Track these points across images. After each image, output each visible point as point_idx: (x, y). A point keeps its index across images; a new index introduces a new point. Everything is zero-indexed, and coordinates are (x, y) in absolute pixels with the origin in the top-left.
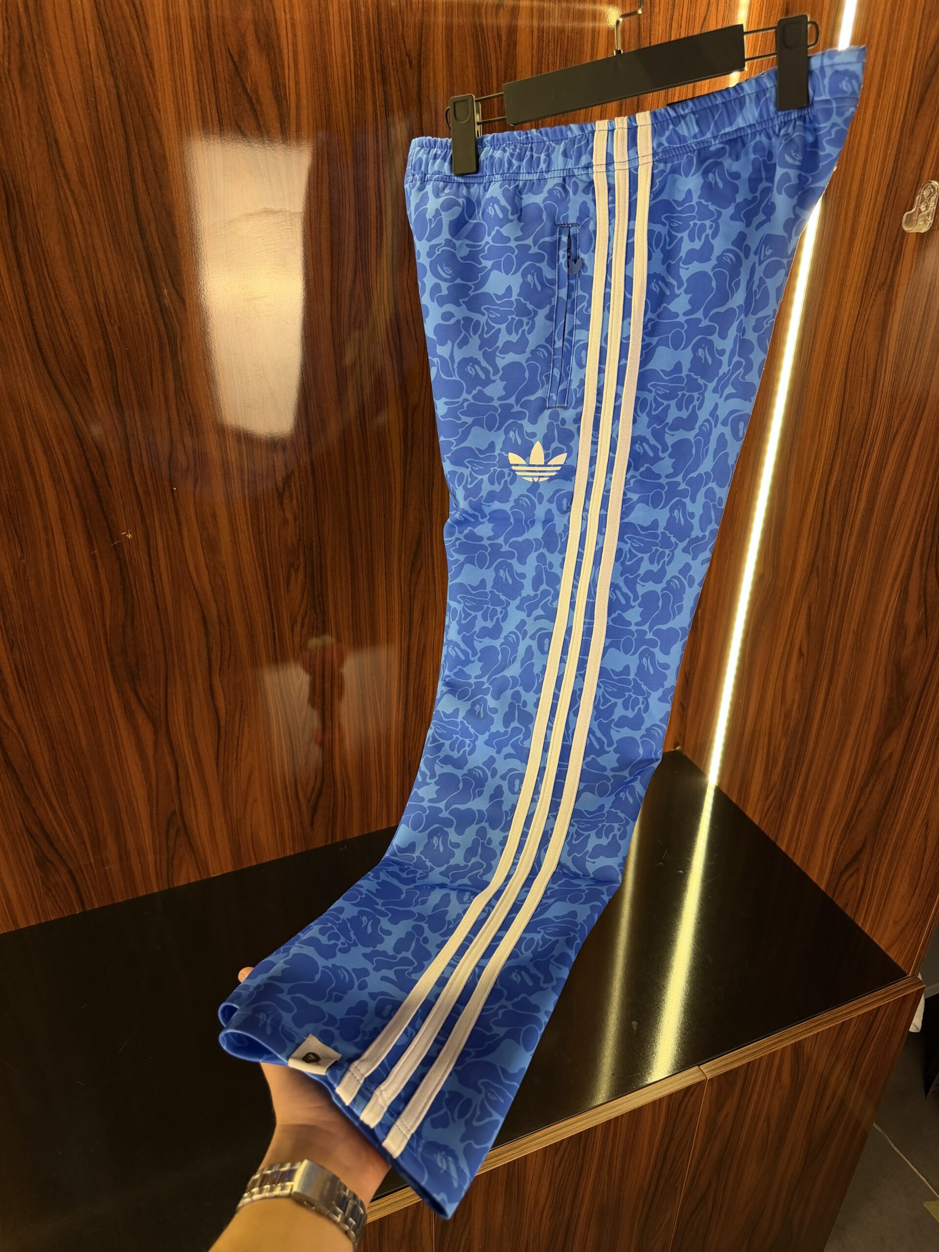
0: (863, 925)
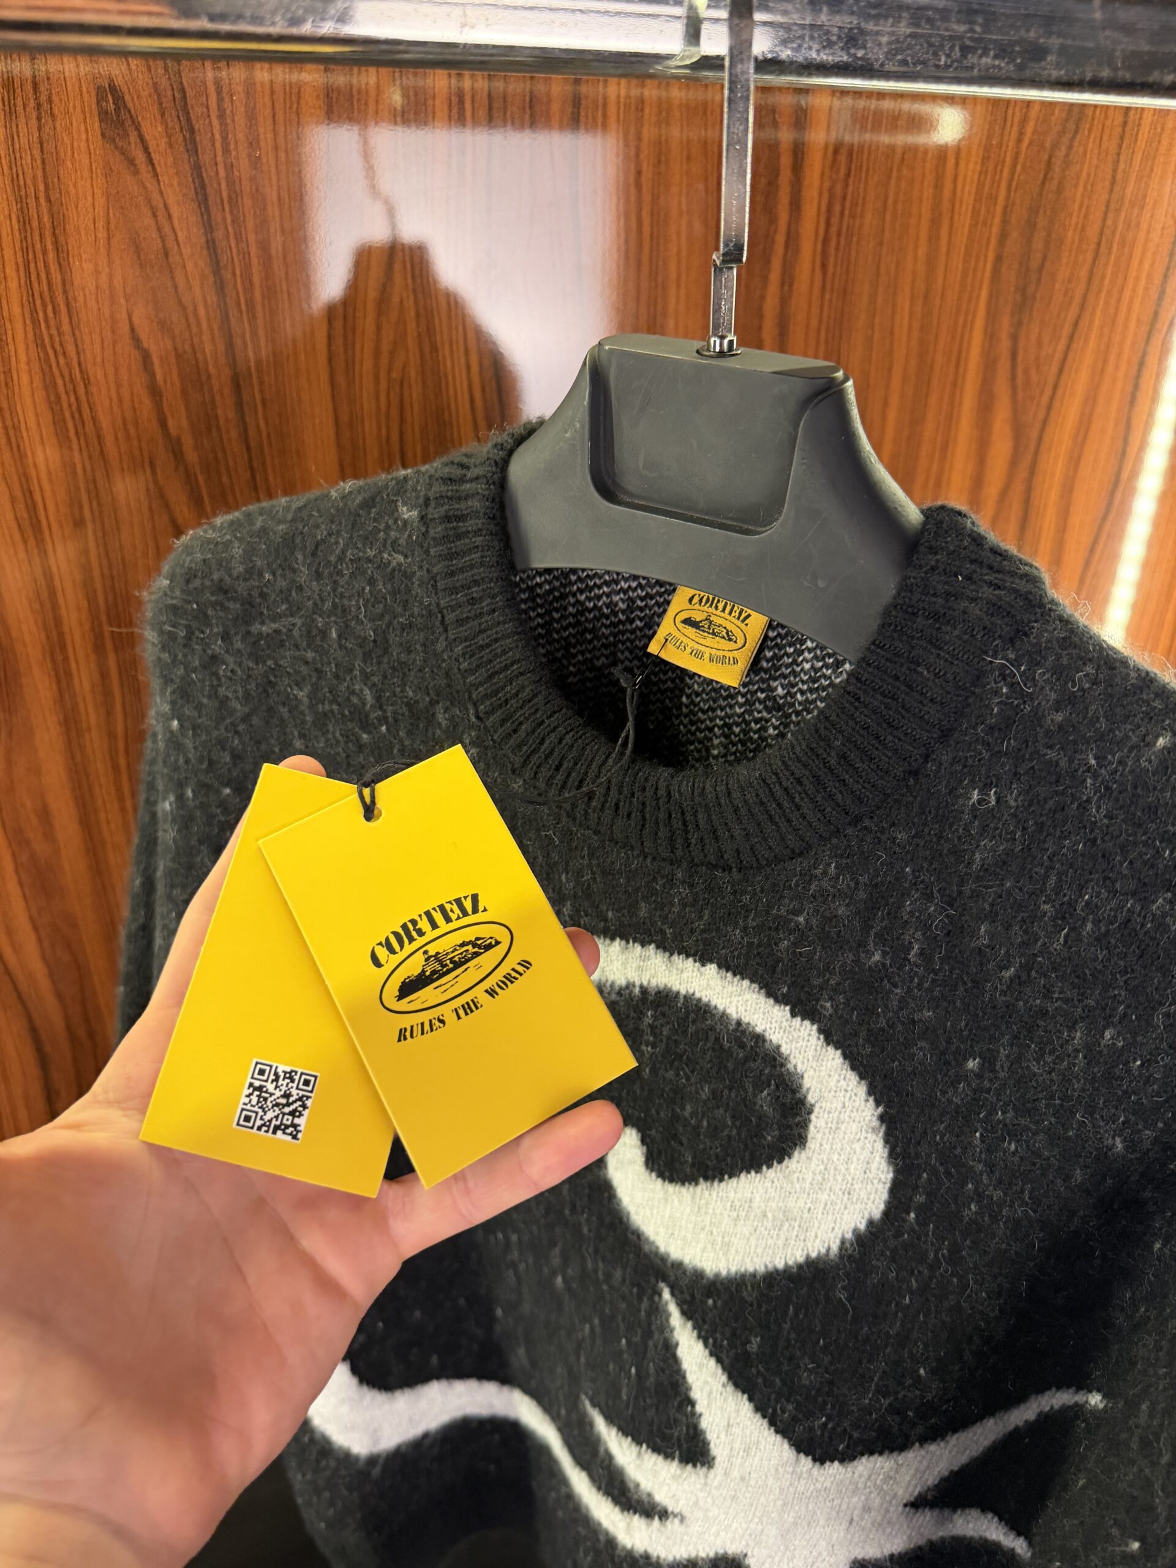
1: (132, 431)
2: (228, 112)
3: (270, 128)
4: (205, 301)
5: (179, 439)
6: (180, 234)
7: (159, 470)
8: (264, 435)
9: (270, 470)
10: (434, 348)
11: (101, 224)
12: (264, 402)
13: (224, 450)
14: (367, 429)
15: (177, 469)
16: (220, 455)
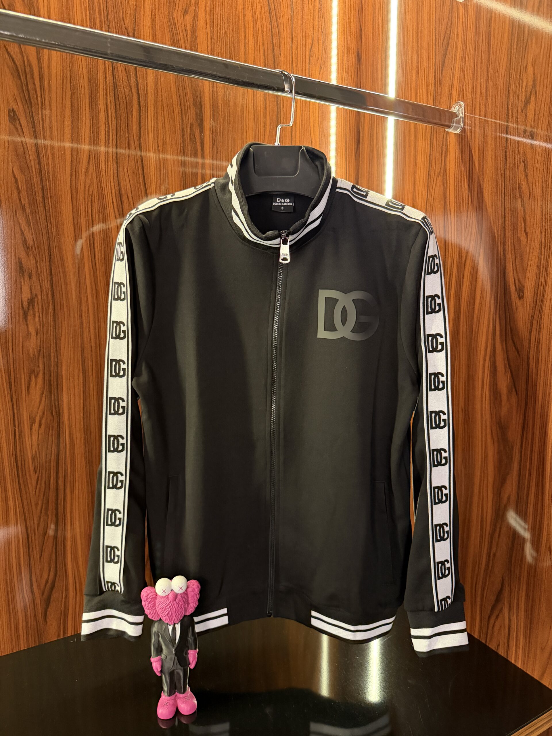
0: (515, 661)
1: (10, 201)
2: (44, 119)
3: (56, 124)
4: (35, 167)
5: (24, 205)
6: (29, 149)
7: (18, 214)
8: (50, 206)
9: (52, 217)
10: (101, 187)
11: (6, 143)
12: (51, 196)
13: (38, 209)
14: (81, 207)
15: (23, 213)
16: (37, 211)
